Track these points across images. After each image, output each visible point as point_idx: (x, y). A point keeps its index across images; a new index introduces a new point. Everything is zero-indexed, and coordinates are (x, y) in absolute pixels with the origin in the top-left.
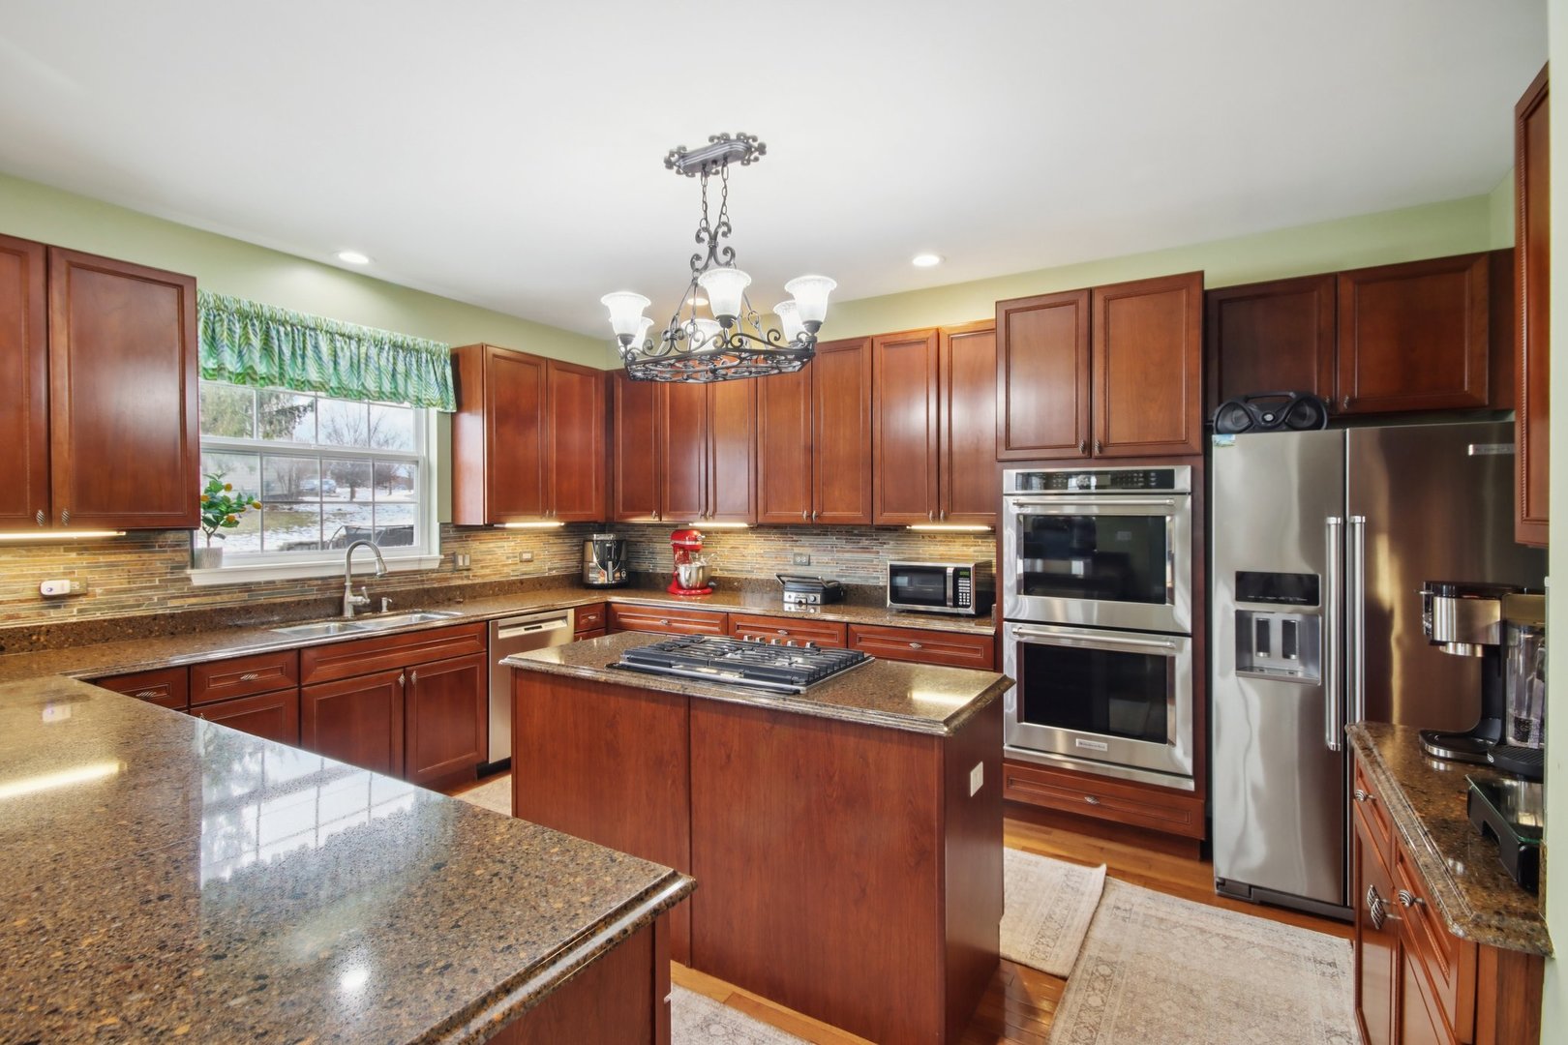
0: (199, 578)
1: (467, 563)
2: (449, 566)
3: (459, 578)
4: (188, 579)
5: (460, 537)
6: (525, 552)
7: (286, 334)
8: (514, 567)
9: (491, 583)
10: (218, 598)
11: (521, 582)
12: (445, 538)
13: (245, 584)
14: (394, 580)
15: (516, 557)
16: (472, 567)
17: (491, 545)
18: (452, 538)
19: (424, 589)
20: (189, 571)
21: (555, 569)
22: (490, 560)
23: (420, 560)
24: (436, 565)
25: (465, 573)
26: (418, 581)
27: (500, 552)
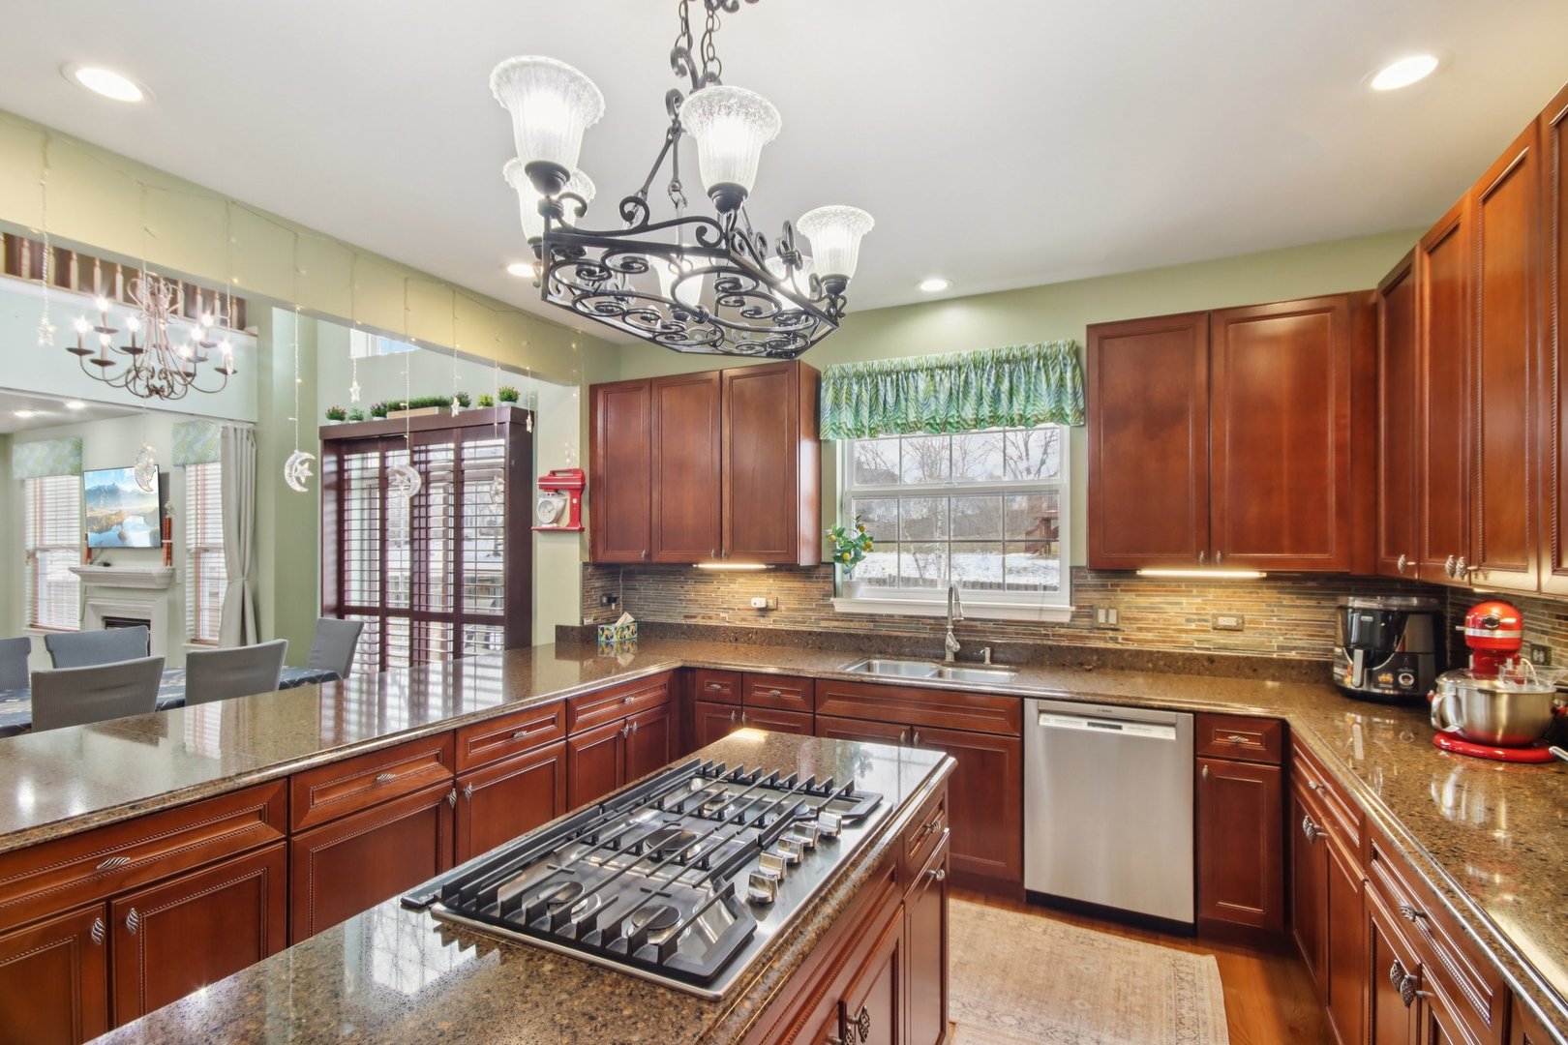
0: (840, 605)
1: (1113, 620)
2: (1086, 622)
3: (1100, 639)
4: (832, 606)
5: (1103, 586)
6: (1223, 616)
8: (1203, 636)
9: (1151, 653)
10: (852, 624)
11: (1211, 659)
12: (1080, 585)
13: (871, 615)
14: (1011, 629)
15: (1205, 621)
16: (1121, 626)
17: (1157, 600)
18: (1089, 585)
19: (1044, 646)
20: (832, 599)
21: (1295, 648)
22: (1154, 620)
23: (1041, 610)
24: (1066, 619)
25: (1111, 634)
26: (1040, 635)
27: (1172, 610)
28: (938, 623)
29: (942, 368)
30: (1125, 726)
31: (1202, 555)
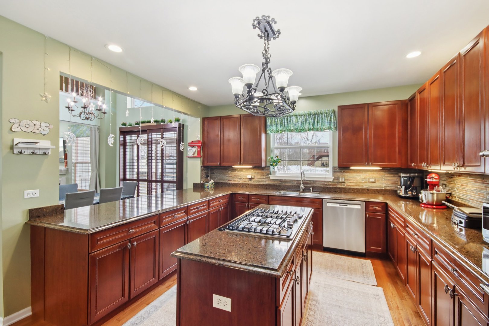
0: (272, 177)
1: (343, 180)
2: (336, 181)
3: (340, 185)
4: (269, 177)
5: (341, 172)
6: (371, 179)
7: (286, 119)
8: (366, 184)
9: (353, 188)
10: (275, 182)
11: (368, 190)
12: (335, 172)
13: (280, 180)
14: (317, 183)
15: (366, 180)
16: (346, 182)
17: (354, 175)
18: (338, 172)
19: (326, 187)
20: (270, 176)
21: (388, 187)
22: (354, 180)
23: (325, 178)
24: (331, 180)
25: (343, 184)
26: (325, 184)
27: (358, 178)
28: (298, 182)
29: (300, 115)
30: (348, 205)
31: (366, 163)
